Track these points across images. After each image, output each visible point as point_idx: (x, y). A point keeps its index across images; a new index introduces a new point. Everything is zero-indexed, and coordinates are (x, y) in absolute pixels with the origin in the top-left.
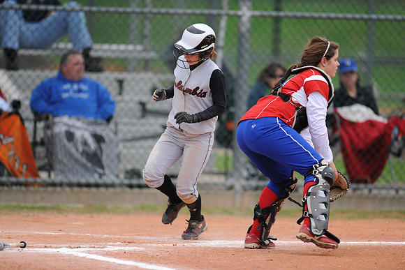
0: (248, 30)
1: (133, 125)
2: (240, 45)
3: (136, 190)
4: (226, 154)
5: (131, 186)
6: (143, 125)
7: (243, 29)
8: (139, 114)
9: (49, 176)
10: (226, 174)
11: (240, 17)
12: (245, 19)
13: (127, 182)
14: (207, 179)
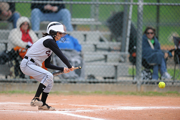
0: (142, 11)
1: (91, 55)
2: (139, 18)
3: (92, 84)
4: (133, 68)
5: (90, 83)
6: (95, 55)
7: (140, 11)
8: (93, 50)
10: (133, 76)
11: (138, 5)
12: (140, 6)
13: (88, 80)
14: (124, 79)
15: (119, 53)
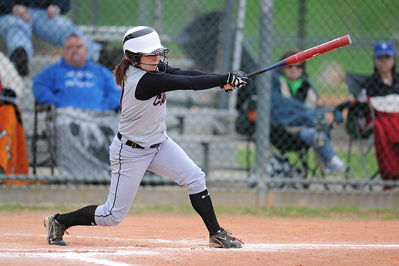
0: (271, 10)
2: (262, 26)
3: (149, 188)
4: (248, 147)
5: (143, 184)
7: (266, 9)
9: (53, 173)
14: (227, 175)
15: (214, 112)
